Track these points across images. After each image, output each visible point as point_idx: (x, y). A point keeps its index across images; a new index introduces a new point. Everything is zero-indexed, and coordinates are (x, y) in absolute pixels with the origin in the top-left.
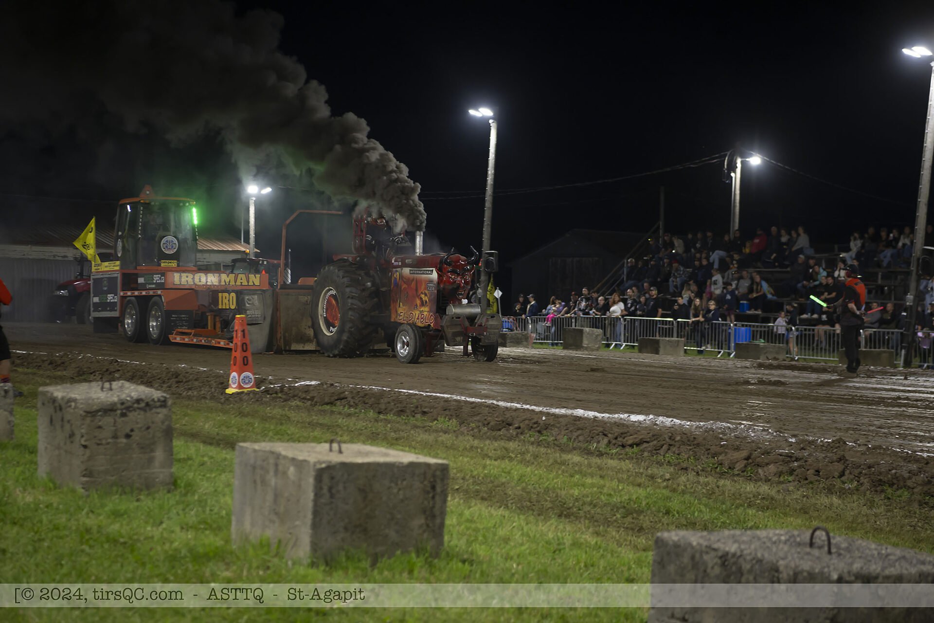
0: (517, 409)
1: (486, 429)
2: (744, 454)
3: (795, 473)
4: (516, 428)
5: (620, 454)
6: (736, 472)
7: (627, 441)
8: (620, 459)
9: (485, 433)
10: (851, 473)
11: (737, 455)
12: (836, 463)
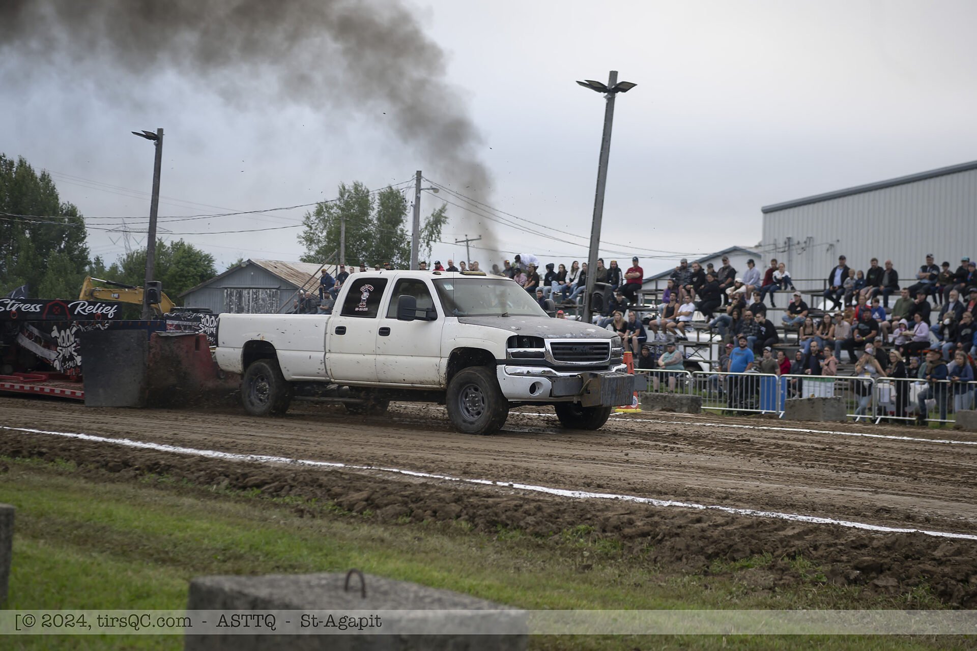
0: (142, 450)
1: (103, 471)
2: (364, 494)
3: (413, 514)
4: (137, 469)
5: (239, 496)
6: (354, 514)
7: (247, 482)
8: (236, 502)
9: (103, 475)
10: (467, 514)
11: (355, 496)
12: (454, 504)
